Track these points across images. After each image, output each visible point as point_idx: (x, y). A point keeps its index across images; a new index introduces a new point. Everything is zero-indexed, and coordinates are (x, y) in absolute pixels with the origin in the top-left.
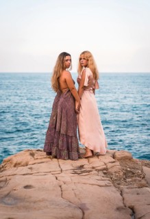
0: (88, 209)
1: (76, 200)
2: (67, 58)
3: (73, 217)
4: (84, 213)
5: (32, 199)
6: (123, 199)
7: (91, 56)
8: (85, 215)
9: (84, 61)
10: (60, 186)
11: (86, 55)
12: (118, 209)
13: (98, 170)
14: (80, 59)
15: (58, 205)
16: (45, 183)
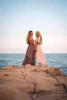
0: (38, 84)
1: (32, 80)
2: (31, 32)
3: (29, 88)
4: (36, 86)
5: (6, 80)
6: (58, 81)
7: (39, 33)
8: (37, 87)
9: (37, 35)
10: (24, 76)
11: (38, 32)
12: (56, 85)
13: (44, 71)
14: (36, 34)
15: (21, 82)
16: (16, 74)
